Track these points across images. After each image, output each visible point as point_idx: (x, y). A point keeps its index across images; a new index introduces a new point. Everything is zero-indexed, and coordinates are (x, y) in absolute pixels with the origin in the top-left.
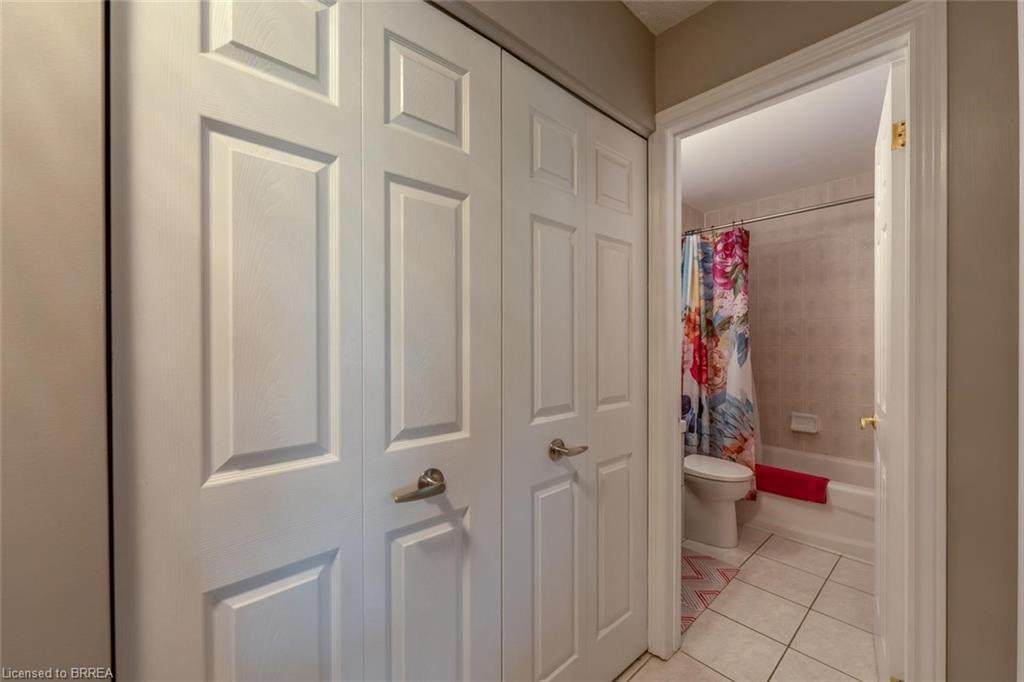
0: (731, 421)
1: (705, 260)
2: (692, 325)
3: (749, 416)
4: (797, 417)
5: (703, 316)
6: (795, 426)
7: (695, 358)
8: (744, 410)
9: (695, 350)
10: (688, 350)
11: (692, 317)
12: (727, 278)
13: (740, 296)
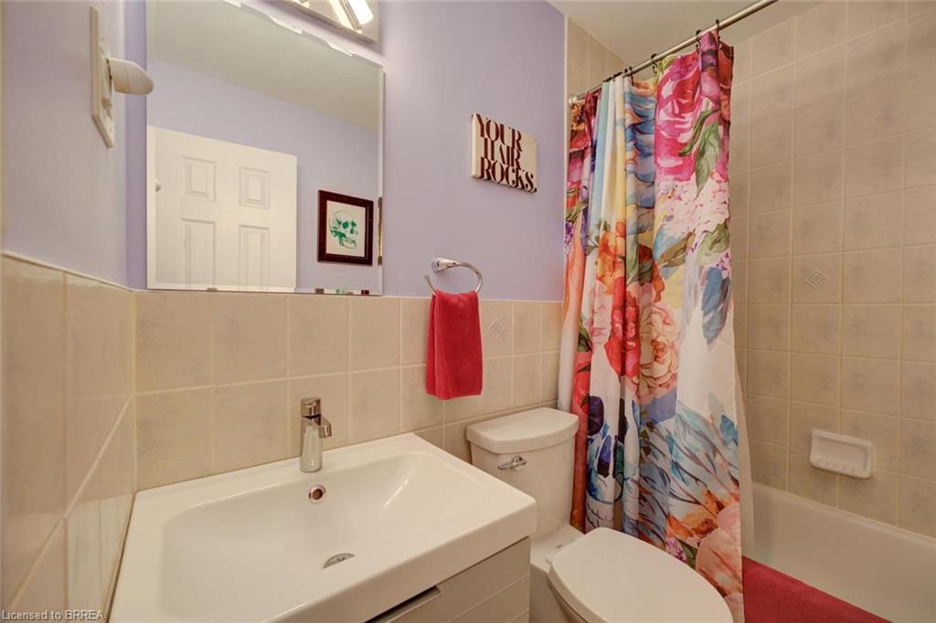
0: (686, 463)
1: (637, 128)
2: (609, 258)
3: (728, 453)
4: (823, 439)
5: (630, 238)
6: (819, 457)
7: (613, 323)
8: (716, 441)
9: (614, 308)
10: (603, 307)
11: (611, 243)
12: (681, 155)
13: (711, 185)
